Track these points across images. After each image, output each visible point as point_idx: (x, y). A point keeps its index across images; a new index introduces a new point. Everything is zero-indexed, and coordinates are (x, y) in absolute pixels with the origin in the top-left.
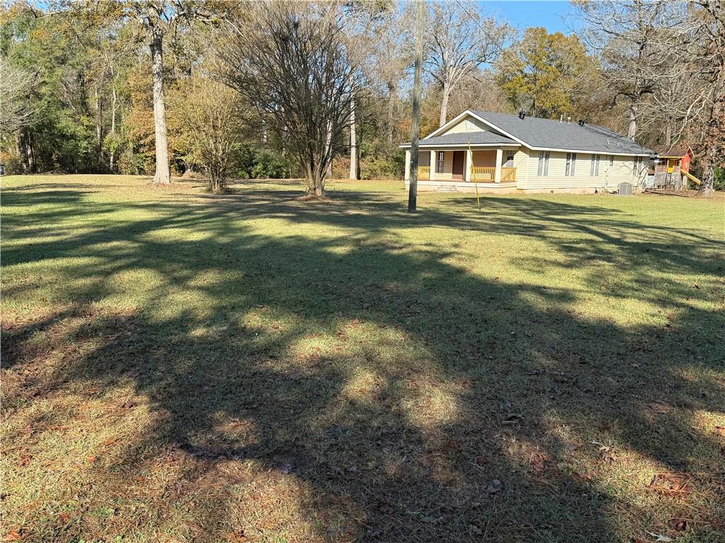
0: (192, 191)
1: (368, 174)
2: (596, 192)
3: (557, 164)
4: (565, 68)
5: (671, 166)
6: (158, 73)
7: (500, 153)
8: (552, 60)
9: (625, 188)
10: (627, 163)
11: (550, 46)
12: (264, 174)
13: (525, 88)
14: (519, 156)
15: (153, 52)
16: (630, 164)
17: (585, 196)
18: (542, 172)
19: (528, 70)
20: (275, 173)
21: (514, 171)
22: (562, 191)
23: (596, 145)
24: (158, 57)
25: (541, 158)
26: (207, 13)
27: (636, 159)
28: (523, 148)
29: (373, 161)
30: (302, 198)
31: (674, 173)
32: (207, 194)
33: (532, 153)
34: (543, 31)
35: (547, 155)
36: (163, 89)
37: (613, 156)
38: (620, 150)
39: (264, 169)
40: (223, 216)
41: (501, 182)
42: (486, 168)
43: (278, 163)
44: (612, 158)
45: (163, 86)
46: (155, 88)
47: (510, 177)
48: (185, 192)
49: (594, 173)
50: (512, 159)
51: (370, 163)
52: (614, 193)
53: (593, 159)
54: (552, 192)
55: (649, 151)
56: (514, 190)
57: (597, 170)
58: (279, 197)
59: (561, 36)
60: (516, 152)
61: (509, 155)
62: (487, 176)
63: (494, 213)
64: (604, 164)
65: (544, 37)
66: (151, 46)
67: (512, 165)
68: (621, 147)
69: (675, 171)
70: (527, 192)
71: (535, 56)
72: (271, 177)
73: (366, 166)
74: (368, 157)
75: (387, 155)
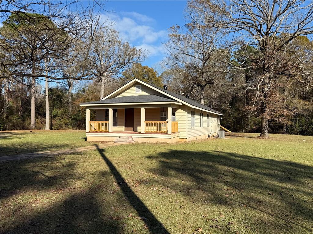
1: (57, 126)
2: (209, 136)
3: (197, 119)
9: (222, 134)
16: (216, 119)
21: (177, 123)
22: (199, 138)
27: (218, 117)
28: (183, 107)
29: (60, 120)
41: (171, 133)
44: (212, 116)
47: (175, 129)
49: (208, 125)
51: (58, 121)
52: (216, 136)
53: (207, 117)
56: (178, 140)
64: (210, 119)
70: (187, 140)
73: (56, 122)
74: (57, 118)
75: (68, 116)
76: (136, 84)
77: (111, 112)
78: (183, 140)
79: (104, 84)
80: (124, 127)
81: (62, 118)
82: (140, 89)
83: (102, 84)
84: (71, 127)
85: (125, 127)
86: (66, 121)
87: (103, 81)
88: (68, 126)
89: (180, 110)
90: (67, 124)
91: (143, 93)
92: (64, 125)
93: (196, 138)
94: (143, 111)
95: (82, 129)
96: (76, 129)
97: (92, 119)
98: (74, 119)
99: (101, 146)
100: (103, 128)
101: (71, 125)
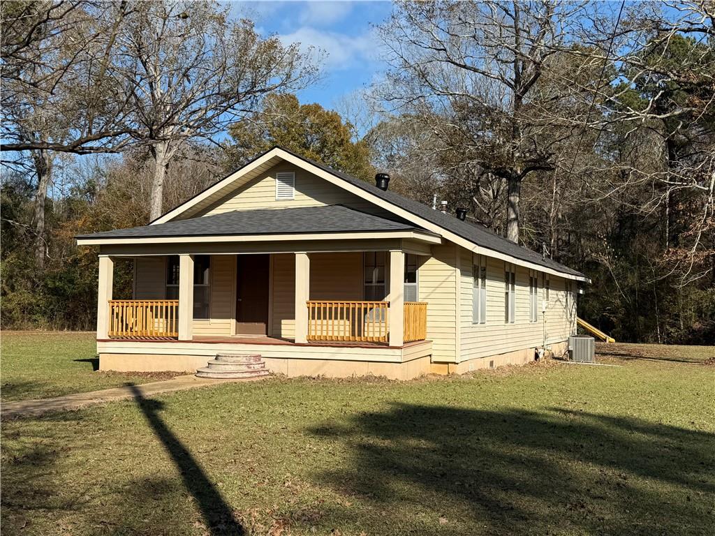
2: (536, 356)
3: (495, 294)
7: (398, 259)
14: (432, 270)
16: (562, 296)
18: (478, 315)
22: (504, 362)
25: (476, 277)
27: (568, 287)
33: (463, 265)
35: (482, 271)
41: (404, 343)
47: (414, 328)
50: (414, 280)
53: (531, 285)
56: (424, 367)
57: (535, 308)
60: (422, 260)
61: (408, 270)
64: (541, 295)
67: (417, 297)
75: (33, 282)
76: (279, 169)
77: (186, 266)
78: (443, 371)
79: (164, 169)
80: (233, 321)
81: (13, 289)
82: (291, 185)
83: (158, 168)
84: (43, 321)
85: (238, 320)
86: (26, 297)
87: (161, 156)
88: (34, 317)
89: (432, 261)
90: (29, 311)
91: (301, 200)
92: (16, 314)
93: (492, 363)
94: (302, 263)
96: (62, 328)
97: (120, 292)
98: (55, 291)
99: (151, 391)
100: (159, 325)
101: (45, 313)
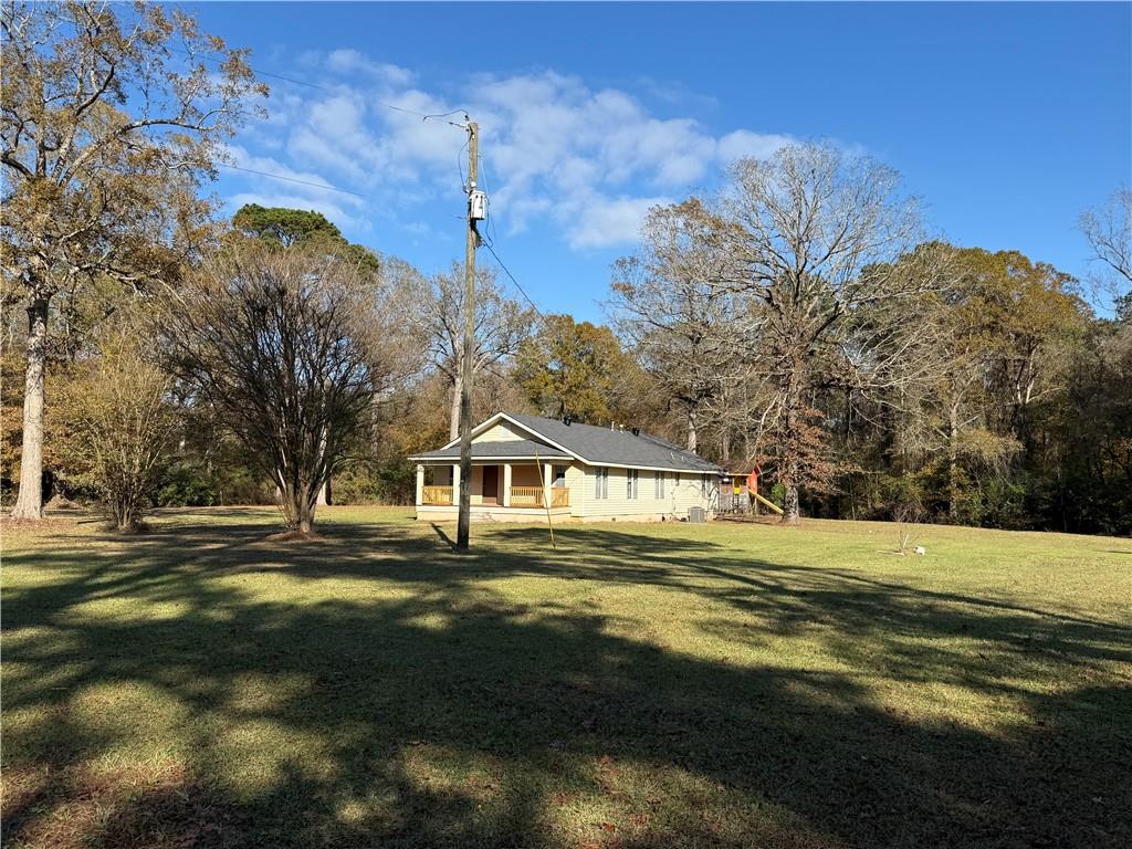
0: (83, 531)
1: (342, 497)
2: (663, 519)
3: (617, 483)
4: (598, 365)
5: (737, 486)
6: (37, 350)
7: (548, 469)
8: (581, 355)
9: (696, 514)
10: (695, 482)
11: (579, 337)
12: (178, 500)
13: (551, 388)
14: (572, 472)
15: (32, 319)
16: (698, 483)
17: (651, 525)
18: (601, 494)
19: (553, 366)
20: (196, 498)
21: (567, 491)
22: (625, 519)
23: (658, 460)
24: (39, 327)
25: (598, 475)
26: (126, 268)
27: (705, 477)
28: (576, 463)
29: (351, 479)
30: (277, 536)
31: (743, 494)
32: (111, 535)
33: (588, 469)
34: (570, 319)
35: (603, 472)
36: (42, 375)
37: (679, 473)
38: (685, 466)
39: (179, 492)
40: (174, 572)
41: (552, 507)
42: (531, 489)
43: (203, 484)
44: (678, 476)
45: (43, 369)
46: (30, 373)
47: (562, 500)
48: (71, 532)
49: (660, 494)
50: (563, 476)
51: (346, 482)
52: (684, 520)
53: (657, 478)
54: (614, 519)
55: (716, 466)
56: (567, 518)
57: (662, 491)
58: (233, 536)
59: (591, 326)
60: (567, 468)
61: (559, 473)
62: (531, 499)
63: (572, 551)
64: (669, 483)
65: (572, 326)
66: (29, 310)
67: (564, 485)
68: (685, 463)
69: (741, 492)
70: (584, 520)
71: (562, 349)
72: (190, 504)
73: (340, 486)
74: (343, 473)
75: (370, 470)
76: (502, 421)
77: (457, 470)
80: (481, 497)
82: (506, 430)
84: (377, 499)
85: (484, 496)
86: (366, 482)
88: (370, 496)
89: (571, 469)
90: (366, 491)
91: (513, 437)
92: (358, 494)
94: (508, 469)
95: (405, 504)
96: (391, 504)
97: (427, 482)
98: (385, 476)
100: (446, 498)
101: (378, 493)
